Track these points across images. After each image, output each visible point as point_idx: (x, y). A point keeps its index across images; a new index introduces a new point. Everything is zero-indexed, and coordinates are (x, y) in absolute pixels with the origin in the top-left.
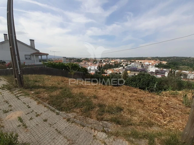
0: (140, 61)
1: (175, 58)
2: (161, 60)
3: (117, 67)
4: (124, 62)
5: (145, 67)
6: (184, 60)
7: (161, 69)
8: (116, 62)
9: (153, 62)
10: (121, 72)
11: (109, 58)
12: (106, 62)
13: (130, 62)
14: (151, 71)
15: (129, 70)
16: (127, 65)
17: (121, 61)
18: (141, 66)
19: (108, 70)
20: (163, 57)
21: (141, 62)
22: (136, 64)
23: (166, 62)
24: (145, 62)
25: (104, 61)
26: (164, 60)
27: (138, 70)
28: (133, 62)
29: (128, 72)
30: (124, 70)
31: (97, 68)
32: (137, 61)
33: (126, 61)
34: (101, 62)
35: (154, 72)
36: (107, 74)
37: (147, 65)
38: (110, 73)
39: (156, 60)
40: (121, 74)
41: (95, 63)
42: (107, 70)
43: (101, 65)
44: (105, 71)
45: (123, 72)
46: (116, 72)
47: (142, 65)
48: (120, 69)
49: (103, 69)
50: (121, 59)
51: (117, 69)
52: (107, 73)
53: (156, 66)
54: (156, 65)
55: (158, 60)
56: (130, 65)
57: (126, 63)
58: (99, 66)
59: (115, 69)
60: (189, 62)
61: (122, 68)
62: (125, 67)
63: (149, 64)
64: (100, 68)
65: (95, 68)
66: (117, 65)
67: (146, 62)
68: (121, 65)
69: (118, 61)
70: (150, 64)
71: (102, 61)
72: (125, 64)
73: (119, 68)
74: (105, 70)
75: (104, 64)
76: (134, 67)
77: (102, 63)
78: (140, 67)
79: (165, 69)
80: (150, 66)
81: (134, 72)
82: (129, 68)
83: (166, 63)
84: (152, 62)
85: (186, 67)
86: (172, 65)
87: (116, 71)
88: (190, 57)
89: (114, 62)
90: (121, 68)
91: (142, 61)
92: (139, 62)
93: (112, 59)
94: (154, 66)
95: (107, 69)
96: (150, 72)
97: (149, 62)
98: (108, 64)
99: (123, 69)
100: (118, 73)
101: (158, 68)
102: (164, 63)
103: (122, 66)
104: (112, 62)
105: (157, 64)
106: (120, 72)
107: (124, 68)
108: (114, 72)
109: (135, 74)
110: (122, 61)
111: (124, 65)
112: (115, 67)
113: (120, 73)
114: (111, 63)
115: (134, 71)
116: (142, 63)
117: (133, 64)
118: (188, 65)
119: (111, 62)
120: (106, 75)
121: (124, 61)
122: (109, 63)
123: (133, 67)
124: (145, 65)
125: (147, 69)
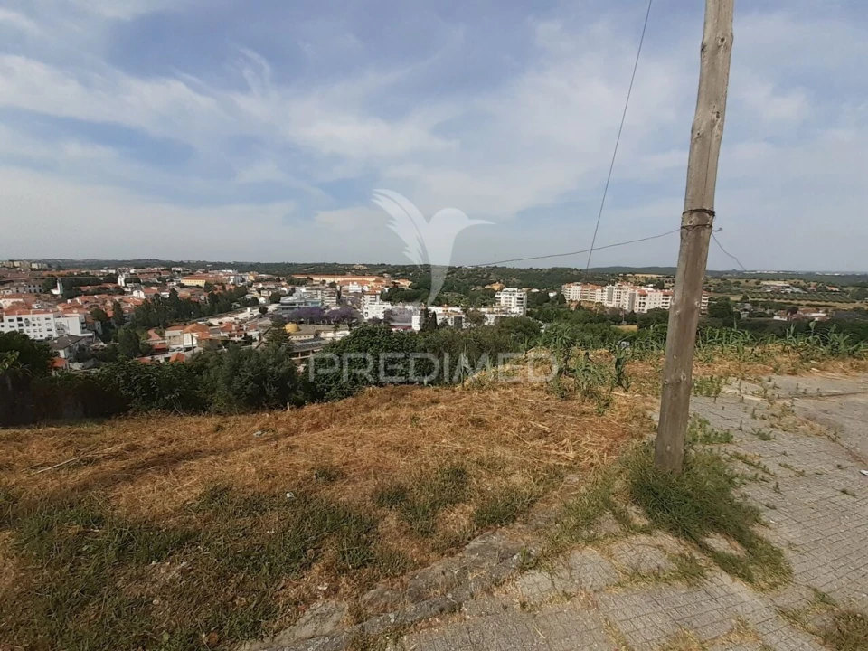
0: (329, 280)
2: (395, 277)
3: (228, 310)
4: (261, 285)
5: (349, 303)
6: (449, 276)
7: (399, 306)
9: (373, 284)
10: (253, 333)
11: (168, 266)
12: (148, 284)
13: (290, 282)
14: (370, 317)
15: (290, 320)
16: (275, 298)
17: (243, 281)
18: (334, 300)
19: (168, 333)
20: (399, 266)
21: (333, 285)
22: (314, 292)
23: (410, 283)
24: (347, 283)
25: (134, 281)
26: (404, 277)
27: (327, 318)
28: (301, 283)
29: (290, 327)
30: (267, 321)
31: (85, 326)
32: (317, 279)
34: (111, 286)
35: (381, 318)
36: (171, 355)
37: (356, 293)
38: (188, 344)
39: (381, 275)
40: (255, 345)
41: (55, 292)
42: (162, 335)
43: (117, 306)
44: (154, 339)
45: (262, 331)
46: (226, 334)
47: (339, 293)
48: (244, 321)
49: (133, 326)
50: (240, 268)
51: (226, 319)
52: (164, 350)
53: (386, 298)
54: (382, 293)
55: (386, 275)
56: (290, 299)
57: (273, 286)
58: (99, 315)
59: (215, 321)
60: (462, 281)
61: (256, 312)
62: (271, 308)
63: (363, 292)
64: (102, 324)
65: (60, 329)
66: (224, 301)
67: (352, 282)
68: (249, 297)
69: (230, 278)
70: (366, 289)
71: (121, 281)
72: (264, 293)
73: (241, 316)
74: (151, 332)
75: (139, 295)
76: (310, 305)
77: (123, 293)
78: (331, 304)
79: (409, 304)
80: (367, 298)
81: (312, 328)
82: (291, 312)
83: (409, 287)
84: (371, 281)
85: (457, 295)
87: (223, 330)
88: (461, 267)
89: (202, 283)
90: (248, 313)
91: (337, 279)
92: (324, 282)
93: (191, 269)
94: (378, 297)
95: (166, 327)
96: (369, 320)
97: (361, 284)
98: (166, 294)
99: (260, 317)
100: (236, 339)
101: (392, 305)
102: (405, 284)
103: (254, 302)
104: (187, 282)
105: (387, 289)
106: (249, 334)
107: (263, 311)
108: (211, 336)
109: (317, 335)
110: (250, 278)
111: (262, 300)
112: (212, 314)
113: (249, 340)
114: (182, 293)
115: (312, 323)
116: (338, 288)
117: (304, 290)
118: (458, 291)
119: (182, 286)
120: (161, 359)
121: (258, 281)
122: (173, 293)
123: (306, 303)
124: (350, 294)
125: (359, 308)
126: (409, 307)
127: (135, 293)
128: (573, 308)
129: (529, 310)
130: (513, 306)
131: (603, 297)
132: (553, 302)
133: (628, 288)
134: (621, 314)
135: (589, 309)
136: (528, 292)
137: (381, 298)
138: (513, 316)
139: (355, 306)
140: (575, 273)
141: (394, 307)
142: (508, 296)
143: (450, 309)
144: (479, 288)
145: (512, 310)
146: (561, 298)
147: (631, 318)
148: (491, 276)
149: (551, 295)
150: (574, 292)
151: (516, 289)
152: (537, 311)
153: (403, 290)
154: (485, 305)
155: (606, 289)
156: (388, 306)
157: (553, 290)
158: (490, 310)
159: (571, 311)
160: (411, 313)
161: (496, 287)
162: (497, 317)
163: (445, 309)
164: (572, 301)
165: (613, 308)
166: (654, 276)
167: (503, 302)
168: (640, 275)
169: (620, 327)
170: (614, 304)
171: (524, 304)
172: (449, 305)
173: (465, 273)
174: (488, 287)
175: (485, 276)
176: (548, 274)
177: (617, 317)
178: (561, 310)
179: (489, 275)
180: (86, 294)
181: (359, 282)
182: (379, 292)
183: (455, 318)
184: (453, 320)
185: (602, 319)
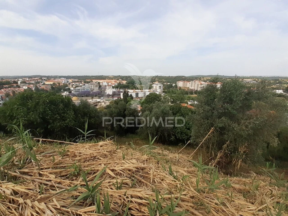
0: (98, 81)
2: (122, 80)
4: (73, 84)
8: (58, 85)
11: (41, 77)
12: (29, 84)
13: (85, 82)
17: (68, 82)
18: (97, 88)
20: (125, 76)
22: (91, 86)
24: (104, 82)
25: (24, 82)
26: (125, 80)
28: (88, 83)
33: (77, 82)
34: (15, 85)
35: (111, 94)
37: (105, 86)
47: (100, 86)
50: (67, 77)
54: (115, 85)
55: (120, 79)
57: (78, 84)
68: (67, 88)
70: (110, 84)
71: (19, 82)
76: (89, 90)
77: (19, 87)
78: (96, 90)
81: (84, 98)
89: (52, 83)
90: (65, 93)
91: (101, 81)
93: (49, 78)
94: (111, 87)
97: (109, 82)
99: (69, 95)
102: (124, 82)
104: (47, 83)
107: (70, 92)
110: (70, 81)
111: (72, 89)
117: (88, 85)
118: (144, 84)
119: (44, 84)
121: (73, 82)
123: (84, 89)
124: (103, 86)
125: (105, 91)
126: (121, 90)
127: (24, 87)
128: (179, 89)
129: (164, 90)
131: (190, 86)
132: (174, 88)
133: (197, 82)
134: (194, 91)
135: (184, 90)
136: (166, 84)
140: (184, 77)
141: (116, 90)
142: (156, 85)
144: (151, 83)
145: (157, 91)
146: (176, 86)
147: (196, 92)
148: (156, 79)
149: (173, 85)
150: (180, 84)
155: (190, 83)
156: (114, 90)
157: (174, 83)
158: (149, 90)
161: (156, 82)
163: (133, 91)
164: (179, 87)
166: (210, 78)
167: (154, 88)
168: (205, 78)
169: (192, 96)
170: (192, 88)
171: (162, 88)
175: (153, 79)
176: (175, 78)
177: (192, 92)
178: (175, 90)
180: (6, 88)
183: (136, 94)
184: (135, 95)
185: (187, 93)
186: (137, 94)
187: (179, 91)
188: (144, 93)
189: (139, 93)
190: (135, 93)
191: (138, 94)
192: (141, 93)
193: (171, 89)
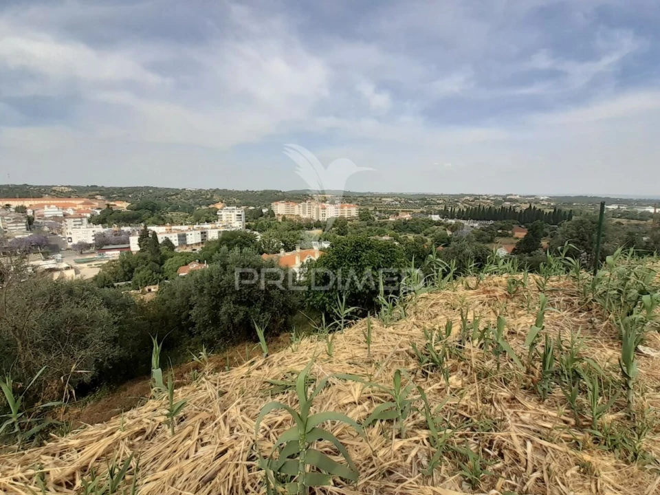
1: (151, 191)
2: (111, 199)
5: (46, 229)
6: (174, 197)
7: (113, 229)
9: (81, 207)
14: (75, 242)
18: (22, 226)
21: (22, 210)
23: (128, 204)
24: (42, 206)
27: (11, 248)
37: (55, 218)
39: (92, 197)
47: (31, 219)
53: (94, 220)
54: (93, 215)
60: (186, 201)
63: (65, 215)
67: (49, 206)
70: (70, 211)
79: (125, 226)
80: (70, 222)
83: (127, 208)
84: (78, 204)
85: (182, 214)
86: (148, 213)
88: (185, 189)
91: (27, 203)
92: (8, 206)
94: (85, 220)
96: (74, 245)
97: (63, 207)
101: (104, 228)
105: (98, 212)
116: (30, 212)
118: (184, 210)
124: (46, 219)
125: (61, 233)
126: (126, 229)
128: (280, 220)
129: (247, 223)
130: (233, 222)
131: (300, 211)
132: (266, 217)
133: (314, 204)
134: (312, 222)
135: (291, 220)
136: (245, 210)
137: (89, 221)
138: (233, 229)
139: (54, 231)
140: (280, 194)
141: (107, 229)
142: (229, 213)
143: (173, 227)
144: (204, 207)
145: (233, 225)
146: (272, 214)
147: (318, 225)
148: (214, 197)
149: (264, 211)
150: (280, 209)
151: (235, 208)
152: (253, 224)
153: (119, 212)
154: (208, 221)
155: (301, 205)
156: (99, 229)
157: (265, 206)
158: (213, 226)
159: (279, 223)
160: (129, 234)
161: (219, 206)
162: (219, 232)
163: (168, 228)
164: (279, 215)
165: (307, 219)
167: (224, 219)
171: (243, 219)
172: (172, 223)
173: (189, 195)
174: (211, 206)
175: (208, 197)
176: (261, 195)
177: (309, 225)
178: (271, 222)
179: (212, 196)
181: (57, 206)
182: (89, 215)
183: (179, 236)
184: (177, 238)
185: (300, 227)
186: (183, 238)
187: (285, 225)
188: (202, 233)
189: (187, 233)
190: (176, 234)
191: (184, 236)
192: (193, 232)
193: (262, 220)
